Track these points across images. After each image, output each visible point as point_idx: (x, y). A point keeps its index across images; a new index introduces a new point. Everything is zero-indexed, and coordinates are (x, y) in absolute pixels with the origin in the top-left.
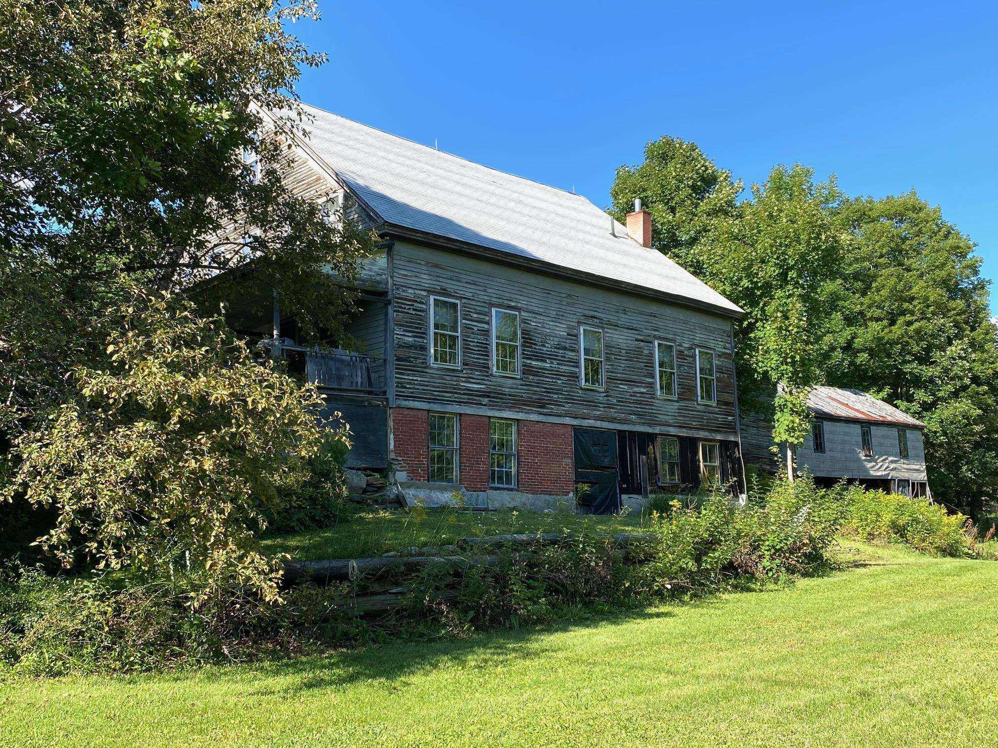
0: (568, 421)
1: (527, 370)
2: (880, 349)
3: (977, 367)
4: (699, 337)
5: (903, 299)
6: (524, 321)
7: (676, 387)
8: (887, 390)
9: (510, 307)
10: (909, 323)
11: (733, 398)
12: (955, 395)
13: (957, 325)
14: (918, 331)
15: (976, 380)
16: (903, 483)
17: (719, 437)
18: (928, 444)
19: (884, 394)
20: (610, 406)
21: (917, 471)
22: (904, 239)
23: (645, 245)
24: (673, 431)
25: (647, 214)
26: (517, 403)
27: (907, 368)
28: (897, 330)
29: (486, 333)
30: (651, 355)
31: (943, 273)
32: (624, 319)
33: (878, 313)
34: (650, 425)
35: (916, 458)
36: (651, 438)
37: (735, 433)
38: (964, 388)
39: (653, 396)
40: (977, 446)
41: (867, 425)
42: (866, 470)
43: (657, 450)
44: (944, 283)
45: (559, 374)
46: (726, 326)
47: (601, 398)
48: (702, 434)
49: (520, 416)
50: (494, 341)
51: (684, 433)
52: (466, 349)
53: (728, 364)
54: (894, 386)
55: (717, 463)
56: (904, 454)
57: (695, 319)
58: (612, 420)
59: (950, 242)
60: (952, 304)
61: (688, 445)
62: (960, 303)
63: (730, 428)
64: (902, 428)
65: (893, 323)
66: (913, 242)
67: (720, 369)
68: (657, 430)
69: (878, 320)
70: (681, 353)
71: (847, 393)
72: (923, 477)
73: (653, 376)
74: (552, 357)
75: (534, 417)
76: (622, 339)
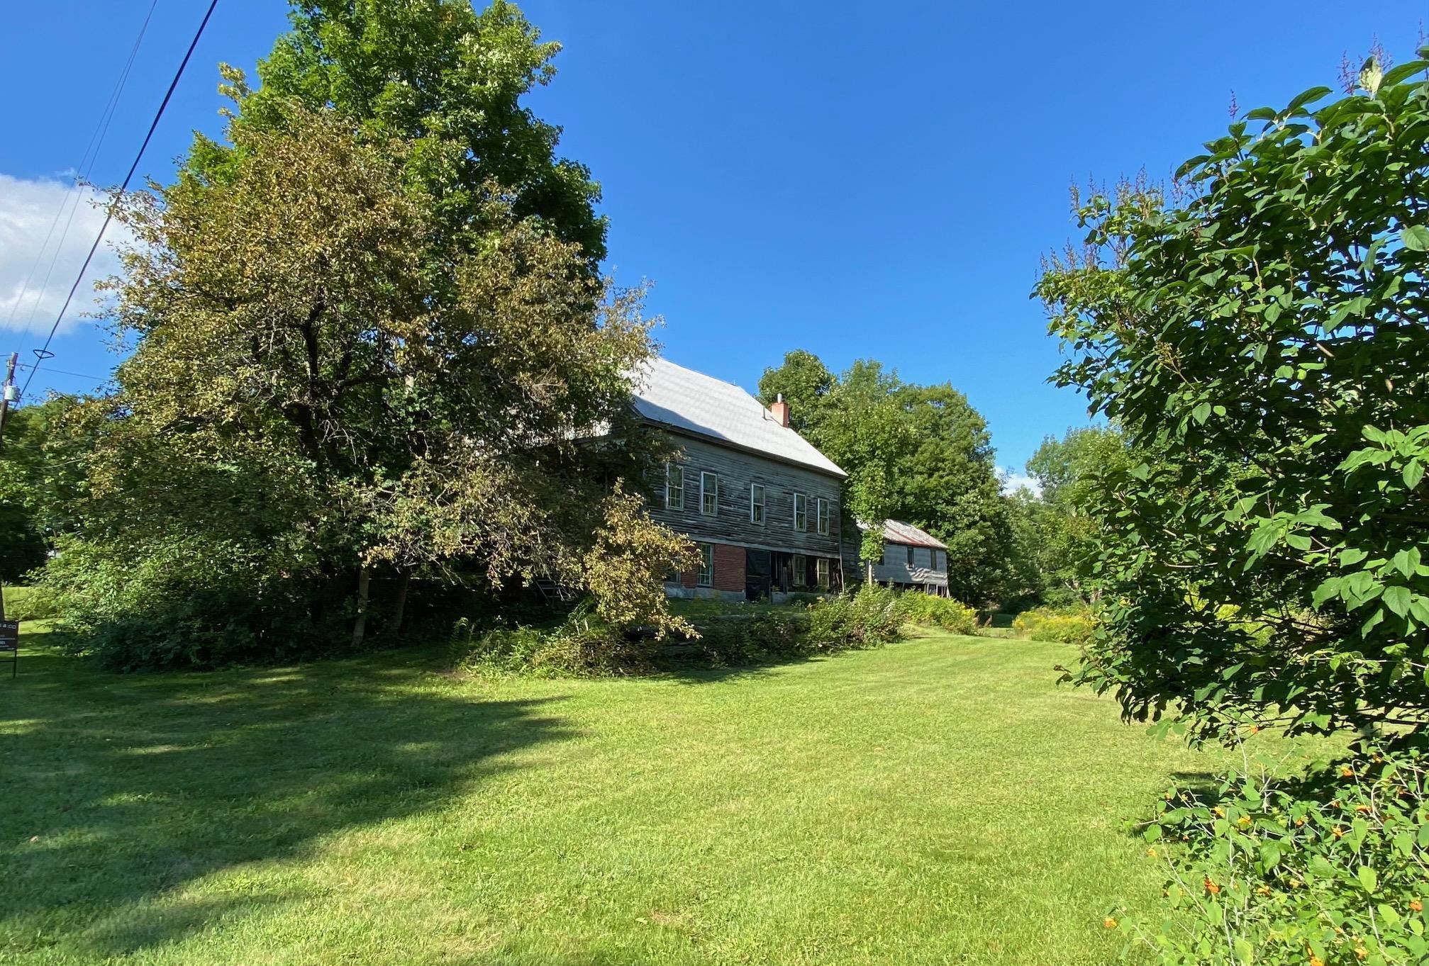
0: (742, 544)
1: (721, 512)
2: (922, 493)
3: (984, 509)
4: (820, 491)
5: (937, 460)
6: (720, 480)
7: (805, 524)
8: (924, 522)
9: (711, 471)
10: (942, 477)
11: (838, 531)
12: (969, 527)
13: (972, 479)
14: (947, 483)
15: (983, 518)
16: (933, 586)
17: (829, 556)
18: (949, 560)
19: (922, 525)
20: (767, 535)
21: (941, 579)
22: (941, 417)
23: (784, 425)
24: (803, 552)
25: (786, 405)
26: (714, 533)
27: (938, 508)
28: (933, 482)
29: (698, 487)
30: (792, 503)
31: (965, 443)
32: (777, 479)
33: (921, 468)
34: (790, 548)
35: (942, 569)
36: (790, 555)
37: (838, 553)
38: (975, 523)
39: (792, 529)
40: (981, 563)
41: (911, 547)
42: (910, 577)
43: (792, 563)
44: (966, 450)
45: (739, 515)
46: (836, 484)
47: (762, 530)
48: (819, 554)
49: (716, 541)
50: (702, 493)
51: (809, 553)
52: (686, 498)
53: (837, 509)
54: (929, 521)
55: (827, 573)
56: (934, 567)
57: (818, 479)
58: (768, 544)
59: (972, 420)
60: (970, 465)
61: (811, 561)
62: (975, 464)
63: (836, 550)
64: (934, 549)
65: (931, 475)
66: (947, 420)
67: (831, 512)
68: (793, 551)
69: (921, 473)
70: (809, 502)
71: (899, 524)
72: (945, 583)
73: (792, 516)
74: (735, 504)
75: (724, 542)
76: (775, 492)
